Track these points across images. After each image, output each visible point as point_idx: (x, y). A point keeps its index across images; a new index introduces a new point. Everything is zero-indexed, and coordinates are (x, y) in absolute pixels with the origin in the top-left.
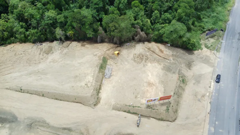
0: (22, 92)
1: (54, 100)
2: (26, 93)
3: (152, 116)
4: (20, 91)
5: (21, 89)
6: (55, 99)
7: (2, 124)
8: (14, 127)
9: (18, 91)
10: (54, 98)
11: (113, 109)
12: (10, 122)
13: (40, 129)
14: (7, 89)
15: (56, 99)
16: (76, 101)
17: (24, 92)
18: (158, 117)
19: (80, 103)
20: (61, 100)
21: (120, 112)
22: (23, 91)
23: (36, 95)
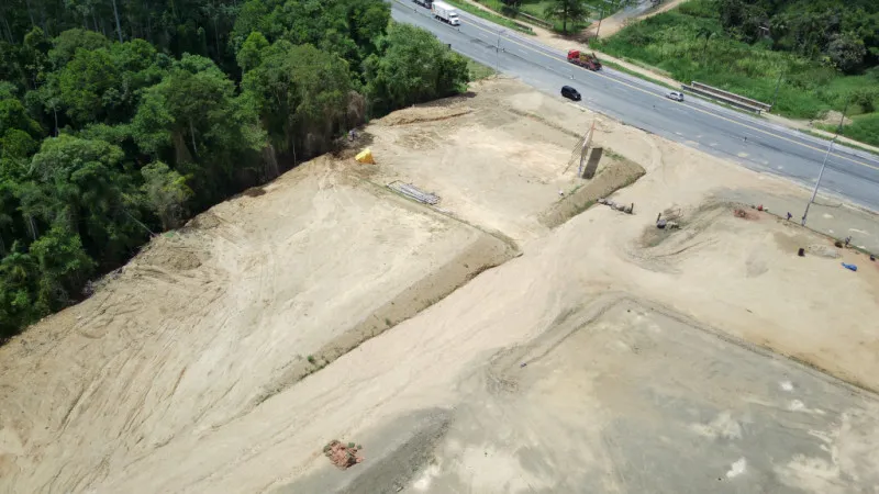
0: (322, 367)
1: (426, 311)
2: (336, 358)
3: (615, 186)
4: (313, 367)
5: (311, 360)
6: (427, 307)
7: (434, 462)
8: (474, 428)
9: (306, 375)
10: (422, 306)
11: (551, 228)
12: (440, 435)
13: (534, 360)
14: (263, 399)
15: (430, 304)
16: (473, 269)
17: (328, 362)
18: (623, 181)
19: (485, 268)
20: (441, 299)
21: (569, 222)
22: (322, 362)
23: (368, 338)
